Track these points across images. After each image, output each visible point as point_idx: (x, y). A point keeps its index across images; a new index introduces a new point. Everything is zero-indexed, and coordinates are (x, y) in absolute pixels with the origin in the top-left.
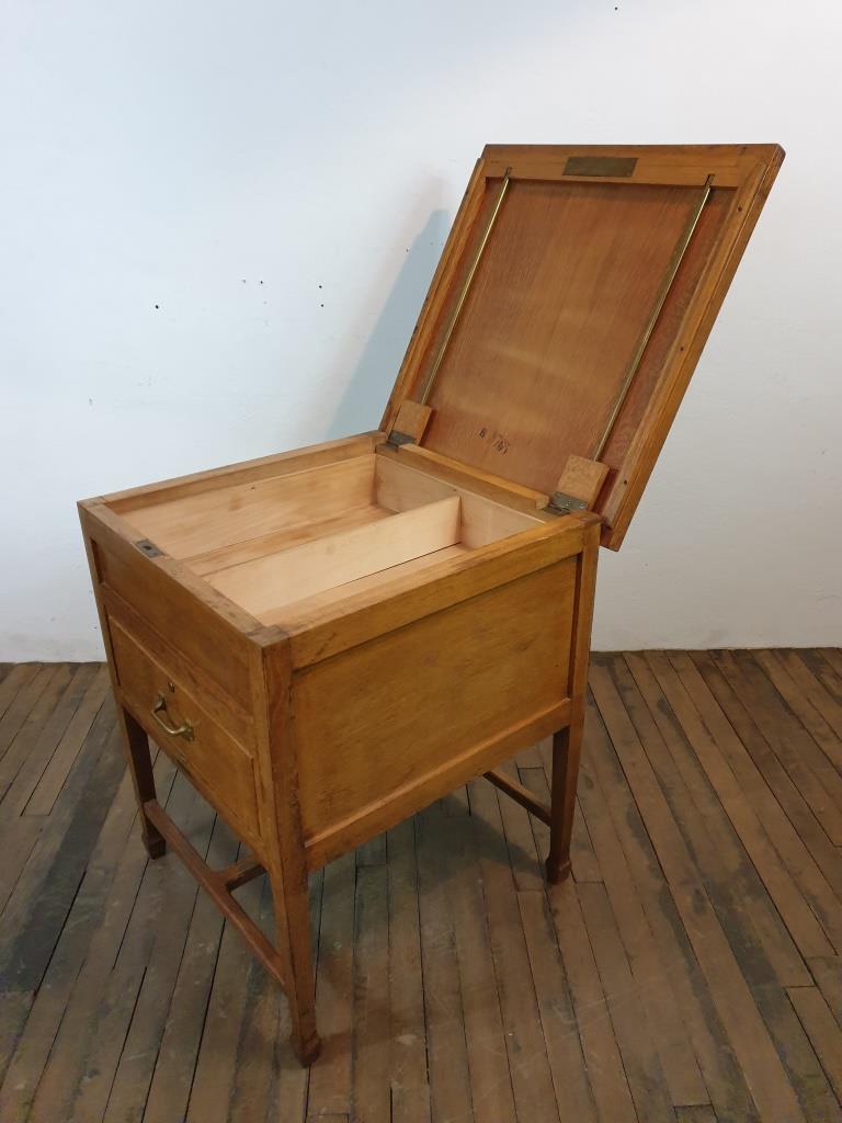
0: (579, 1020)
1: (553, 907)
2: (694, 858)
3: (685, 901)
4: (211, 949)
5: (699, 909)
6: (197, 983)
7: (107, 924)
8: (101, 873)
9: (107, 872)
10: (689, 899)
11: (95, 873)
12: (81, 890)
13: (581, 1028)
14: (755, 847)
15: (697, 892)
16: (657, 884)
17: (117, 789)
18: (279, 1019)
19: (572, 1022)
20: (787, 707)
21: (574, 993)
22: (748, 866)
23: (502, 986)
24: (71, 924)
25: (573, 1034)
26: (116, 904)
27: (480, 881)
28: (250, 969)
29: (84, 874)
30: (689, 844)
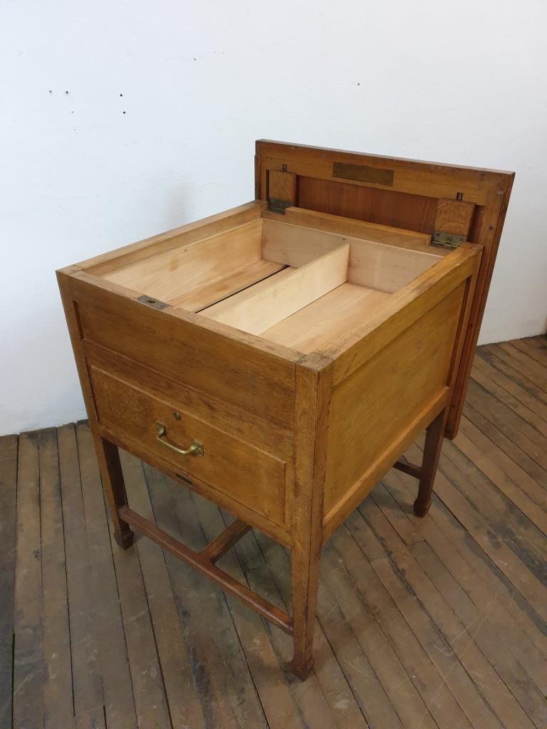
0: (455, 650)
1: (400, 569)
2: (476, 509)
3: (484, 541)
4: (154, 673)
5: (497, 546)
6: (155, 707)
7: (53, 676)
8: (29, 631)
9: (34, 630)
10: (486, 539)
11: (23, 633)
12: (16, 652)
13: (459, 657)
14: (509, 491)
15: (489, 533)
16: (461, 533)
17: (16, 552)
18: (236, 718)
19: (451, 654)
20: (484, 389)
21: (443, 631)
22: (512, 506)
23: (392, 640)
24: (19, 686)
25: (457, 662)
26: (54, 655)
27: (340, 561)
28: (195, 682)
29: (14, 636)
30: (467, 498)
